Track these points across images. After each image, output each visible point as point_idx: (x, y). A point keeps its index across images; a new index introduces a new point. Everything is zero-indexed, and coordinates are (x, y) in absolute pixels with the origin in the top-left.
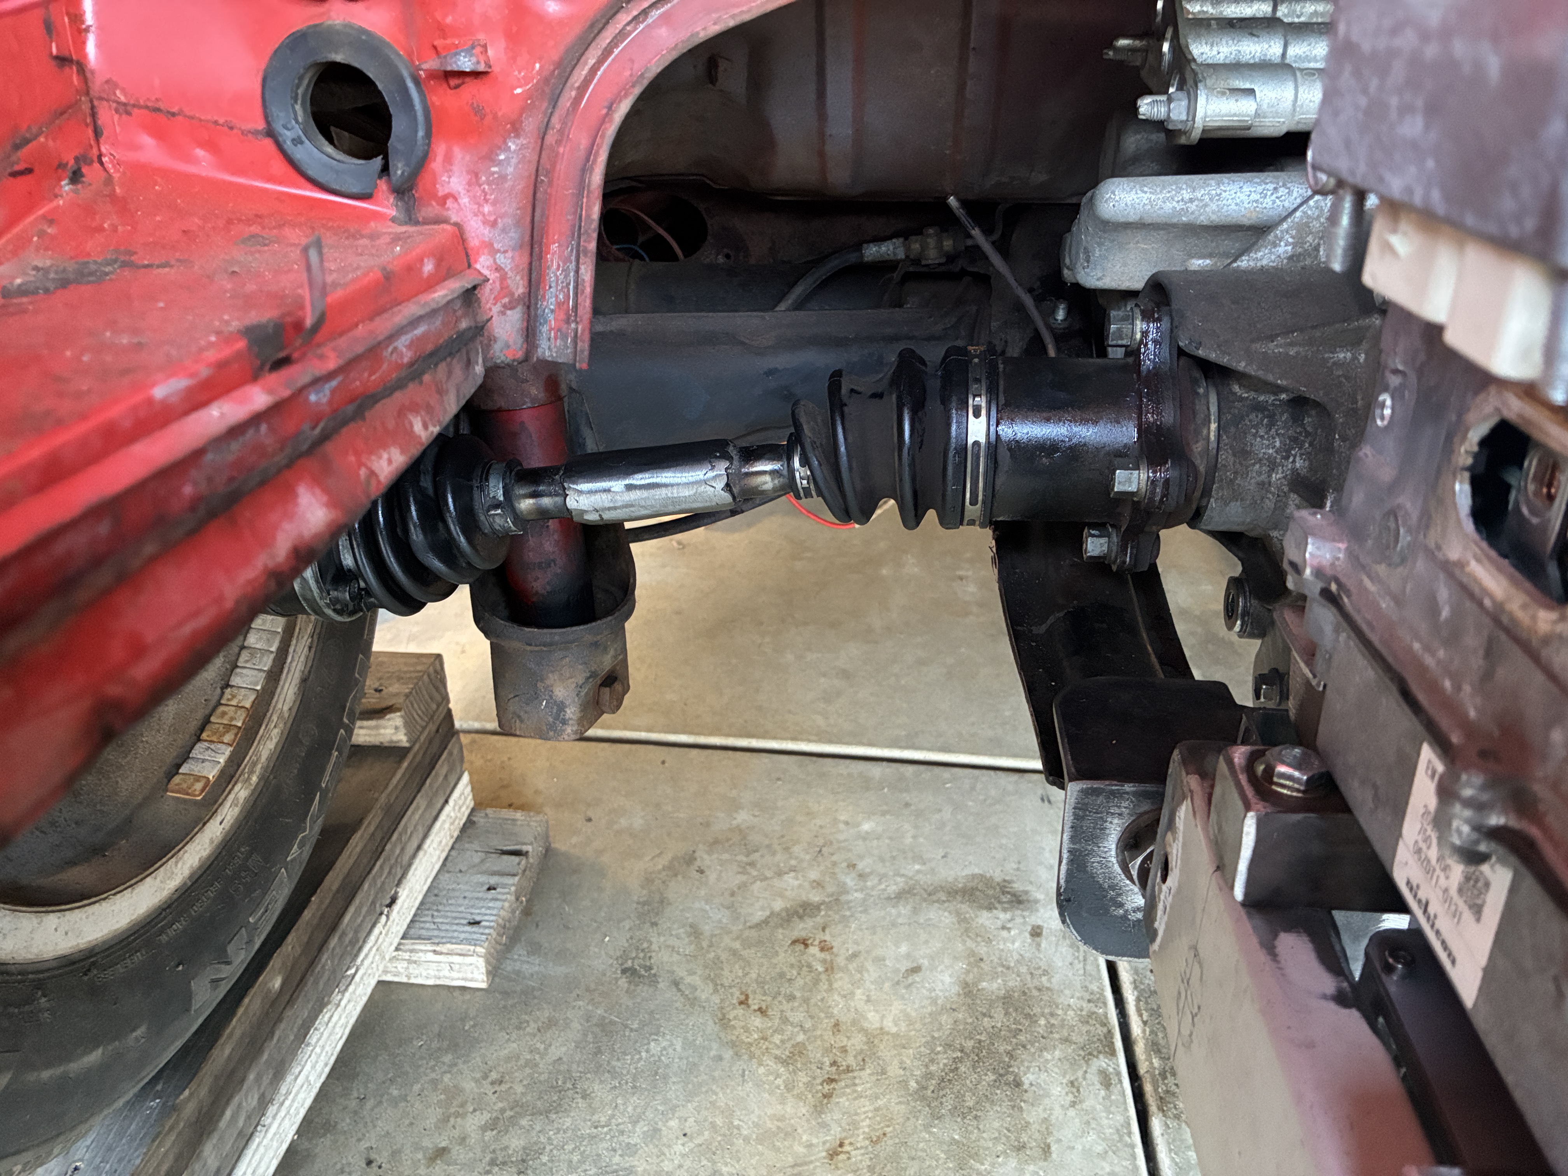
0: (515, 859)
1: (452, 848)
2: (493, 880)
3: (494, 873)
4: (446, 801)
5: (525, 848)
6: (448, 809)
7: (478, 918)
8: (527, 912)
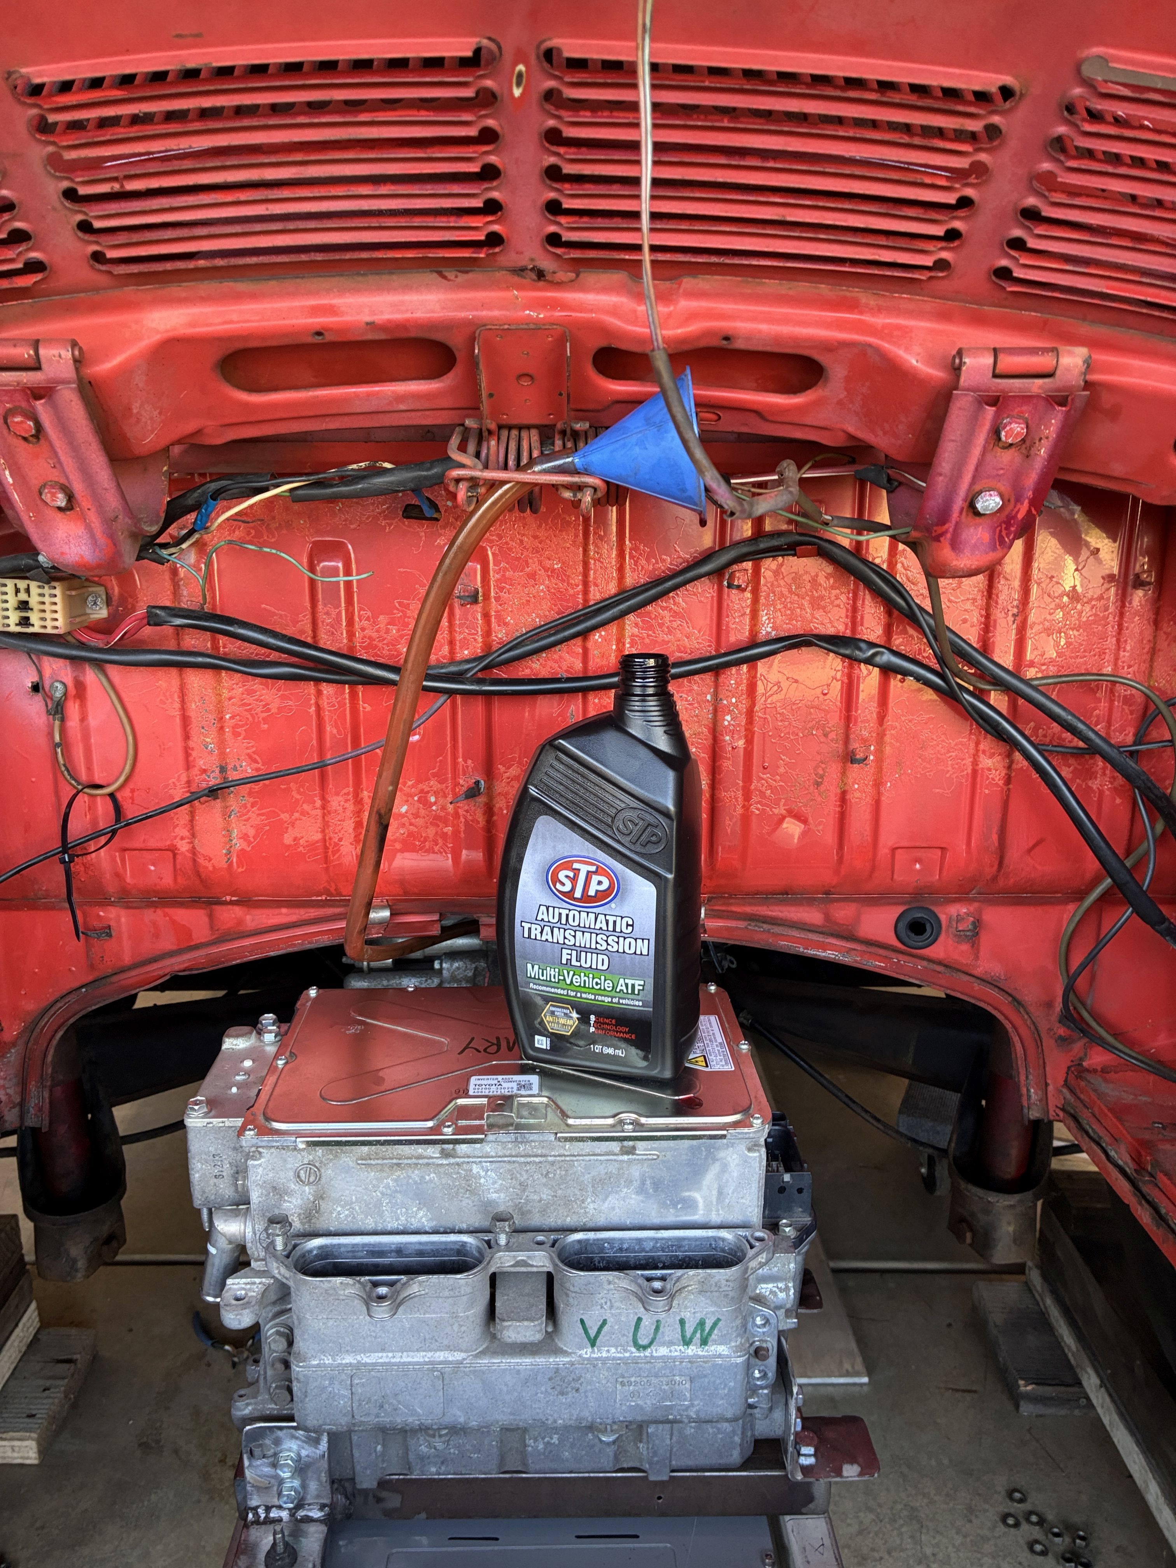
0: (66, 1366)
1: (20, 1360)
2: (48, 1383)
3: (50, 1378)
4: (17, 1325)
5: (75, 1357)
6: (18, 1331)
7: (34, 1412)
8: (74, 1406)
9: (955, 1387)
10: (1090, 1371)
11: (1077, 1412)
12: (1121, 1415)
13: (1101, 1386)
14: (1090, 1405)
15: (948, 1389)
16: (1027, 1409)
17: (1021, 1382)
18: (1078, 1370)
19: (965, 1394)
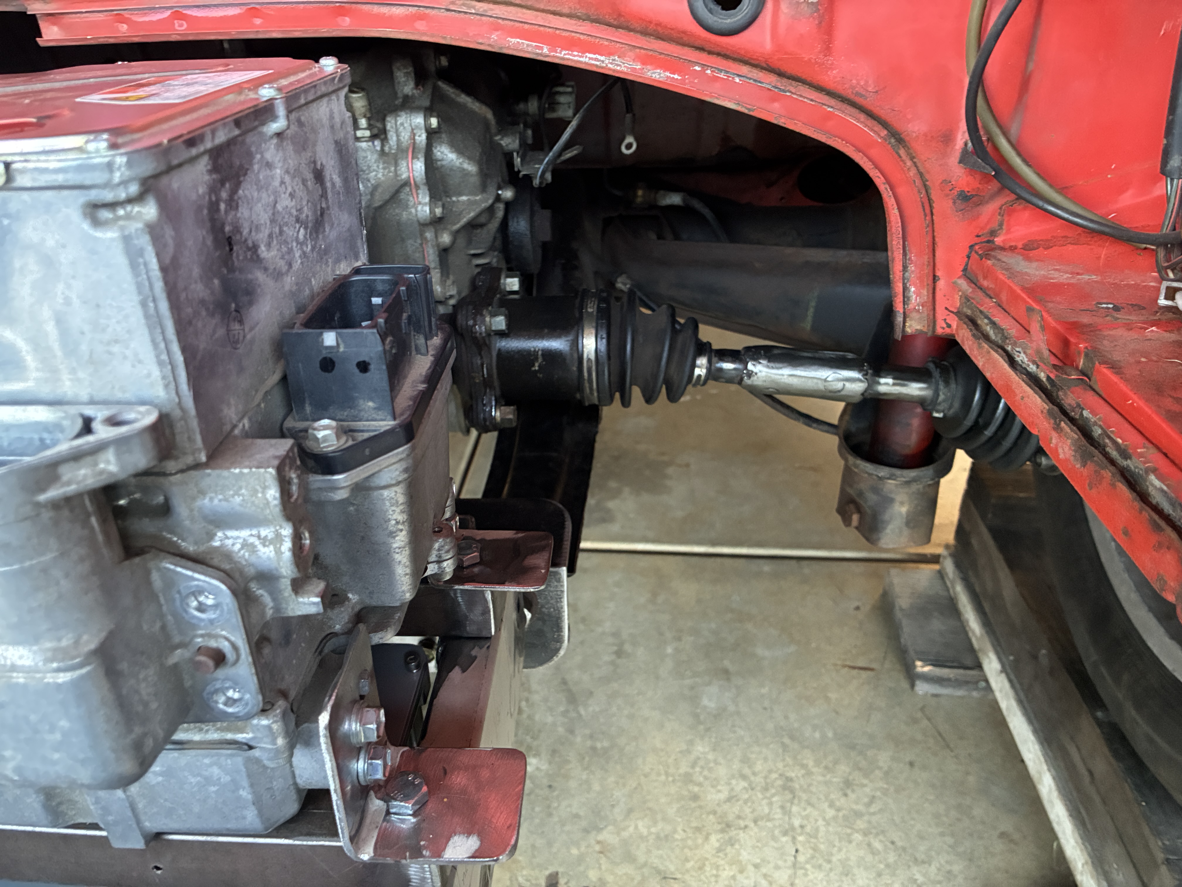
9: (852, 664)
10: (992, 656)
11: (975, 694)
12: (1020, 702)
13: (1001, 672)
14: (989, 688)
15: (844, 666)
16: (922, 688)
17: (919, 663)
18: (980, 655)
19: (862, 672)
